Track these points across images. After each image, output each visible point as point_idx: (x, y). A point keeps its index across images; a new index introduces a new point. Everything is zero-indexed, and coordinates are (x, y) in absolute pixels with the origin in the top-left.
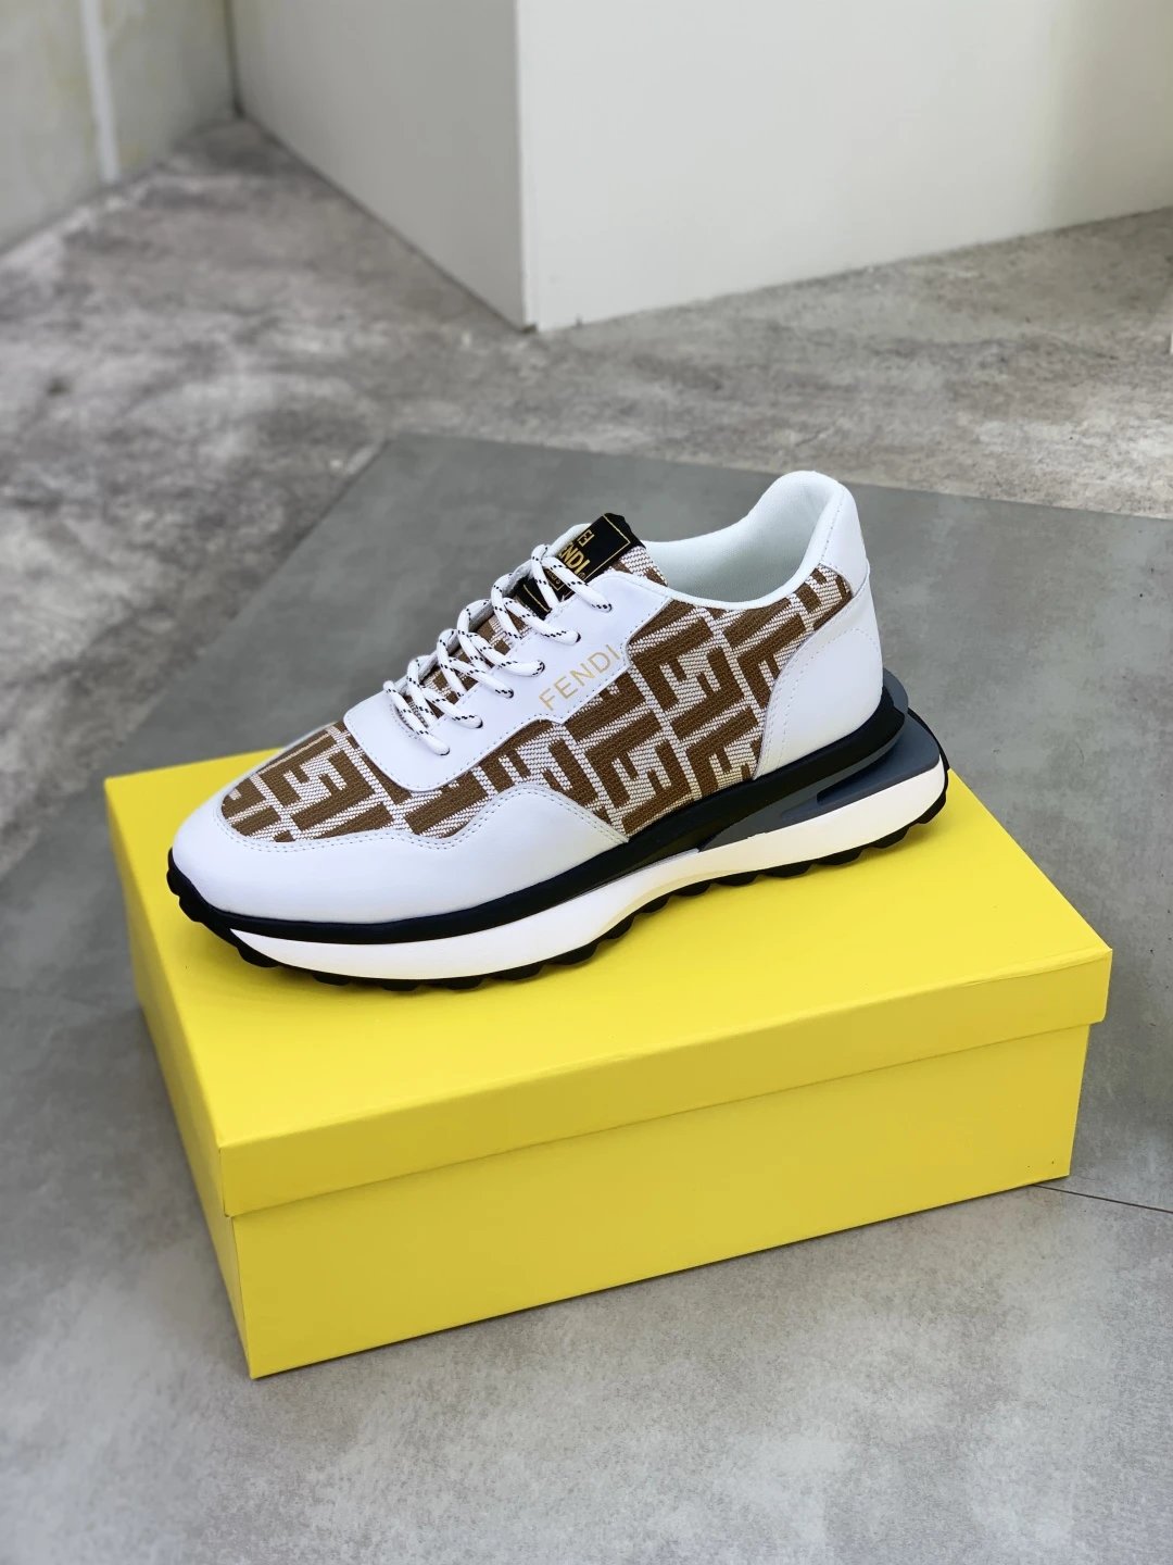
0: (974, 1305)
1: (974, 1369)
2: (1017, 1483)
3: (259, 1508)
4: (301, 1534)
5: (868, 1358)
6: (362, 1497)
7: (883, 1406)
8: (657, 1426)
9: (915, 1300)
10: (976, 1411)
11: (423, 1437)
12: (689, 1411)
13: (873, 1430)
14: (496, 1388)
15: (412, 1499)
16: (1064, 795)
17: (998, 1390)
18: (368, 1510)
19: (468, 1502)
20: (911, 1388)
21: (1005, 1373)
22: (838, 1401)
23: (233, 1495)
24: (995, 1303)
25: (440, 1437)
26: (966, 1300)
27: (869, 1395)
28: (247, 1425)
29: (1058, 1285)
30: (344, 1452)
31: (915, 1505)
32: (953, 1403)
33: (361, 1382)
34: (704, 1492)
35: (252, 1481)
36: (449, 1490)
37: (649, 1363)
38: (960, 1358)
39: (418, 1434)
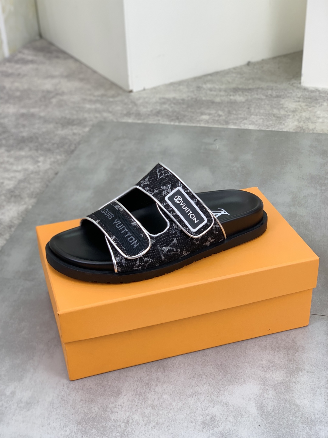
0: (289, 346)
1: (292, 363)
2: (308, 393)
3: (96, 415)
4: (109, 422)
5: (262, 362)
6: (125, 410)
7: (268, 375)
8: (206, 385)
9: (273, 346)
10: (294, 375)
11: (140, 392)
12: (214, 380)
13: (266, 382)
14: (159, 378)
15: (139, 410)
16: (296, 208)
17: (299, 369)
18: (127, 414)
19: (155, 409)
20: (275, 370)
21: (301, 363)
22: (255, 375)
23: (88, 412)
24: (295, 345)
25: (145, 392)
26: (286, 345)
27: (264, 372)
28: (90, 393)
29: (312, 339)
30: (119, 398)
31: (280, 401)
32: (287, 373)
33: (121, 379)
34: (221, 402)
35: (93, 408)
36: (149, 407)
37: (201, 368)
38: (287, 361)
39: (139, 392)
